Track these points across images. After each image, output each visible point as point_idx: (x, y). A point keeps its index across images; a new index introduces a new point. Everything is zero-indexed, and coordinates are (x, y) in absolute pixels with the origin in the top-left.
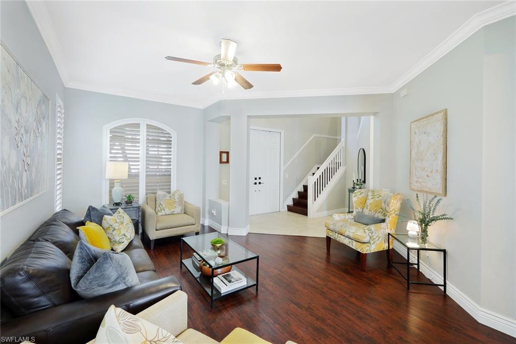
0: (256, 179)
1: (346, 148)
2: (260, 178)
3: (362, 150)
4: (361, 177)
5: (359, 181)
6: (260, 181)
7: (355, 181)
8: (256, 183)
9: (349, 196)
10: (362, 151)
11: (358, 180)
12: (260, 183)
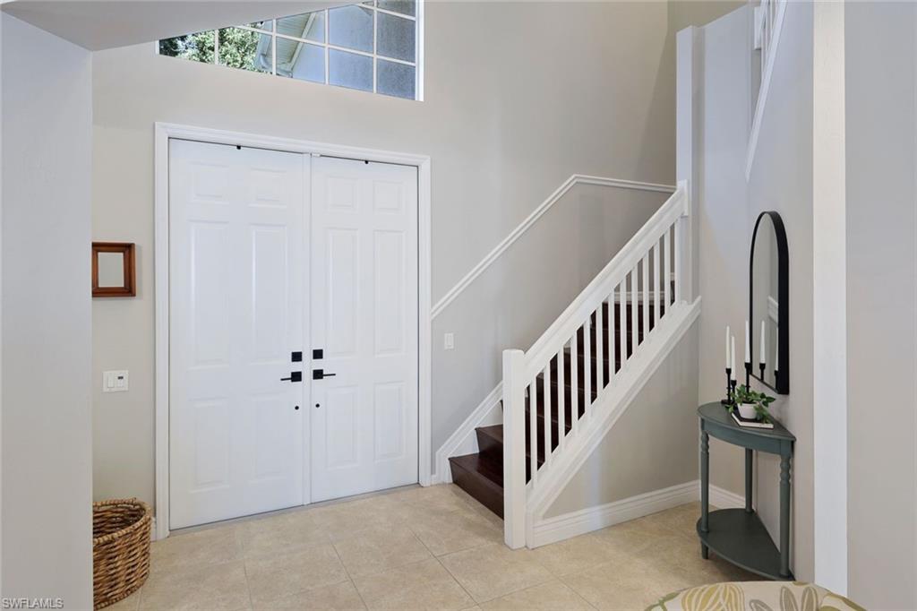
0: (297, 357)
1: (696, 217)
2: (318, 354)
3: (767, 223)
4: (765, 353)
5: (756, 370)
6: (319, 364)
7: (739, 375)
8: (296, 377)
9: (707, 447)
10: (767, 226)
11: (749, 367)
12: (318, 374)
